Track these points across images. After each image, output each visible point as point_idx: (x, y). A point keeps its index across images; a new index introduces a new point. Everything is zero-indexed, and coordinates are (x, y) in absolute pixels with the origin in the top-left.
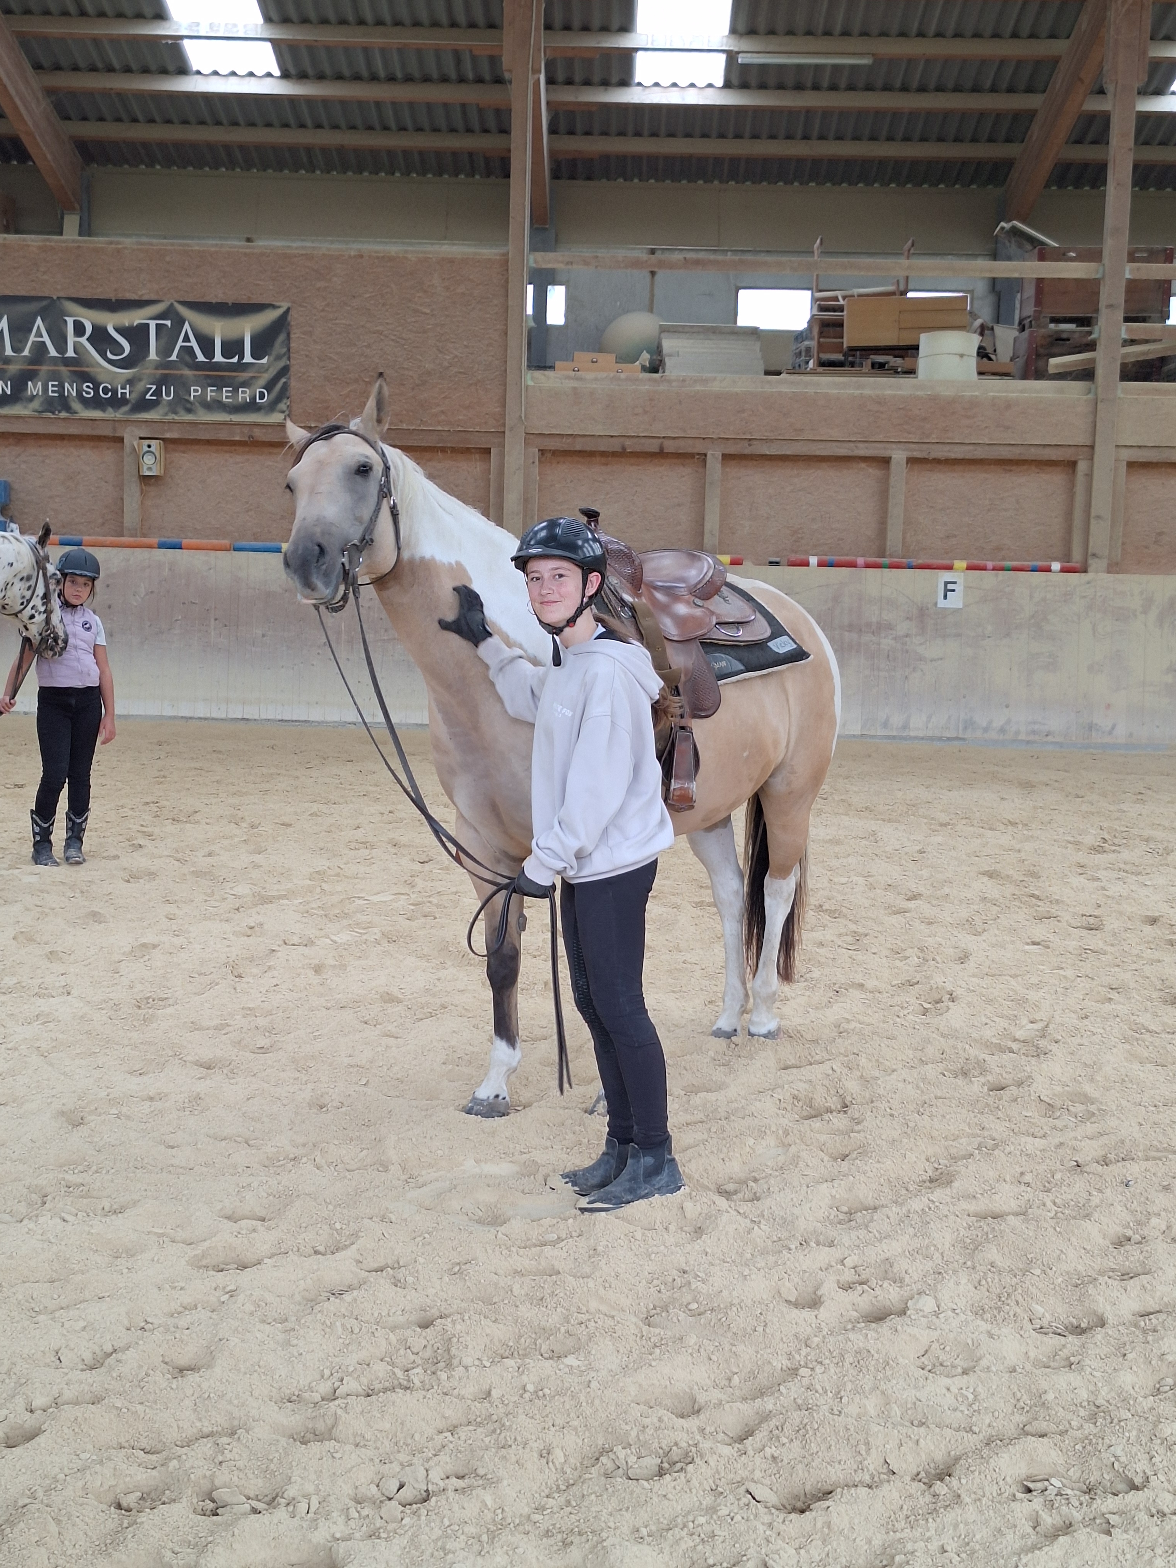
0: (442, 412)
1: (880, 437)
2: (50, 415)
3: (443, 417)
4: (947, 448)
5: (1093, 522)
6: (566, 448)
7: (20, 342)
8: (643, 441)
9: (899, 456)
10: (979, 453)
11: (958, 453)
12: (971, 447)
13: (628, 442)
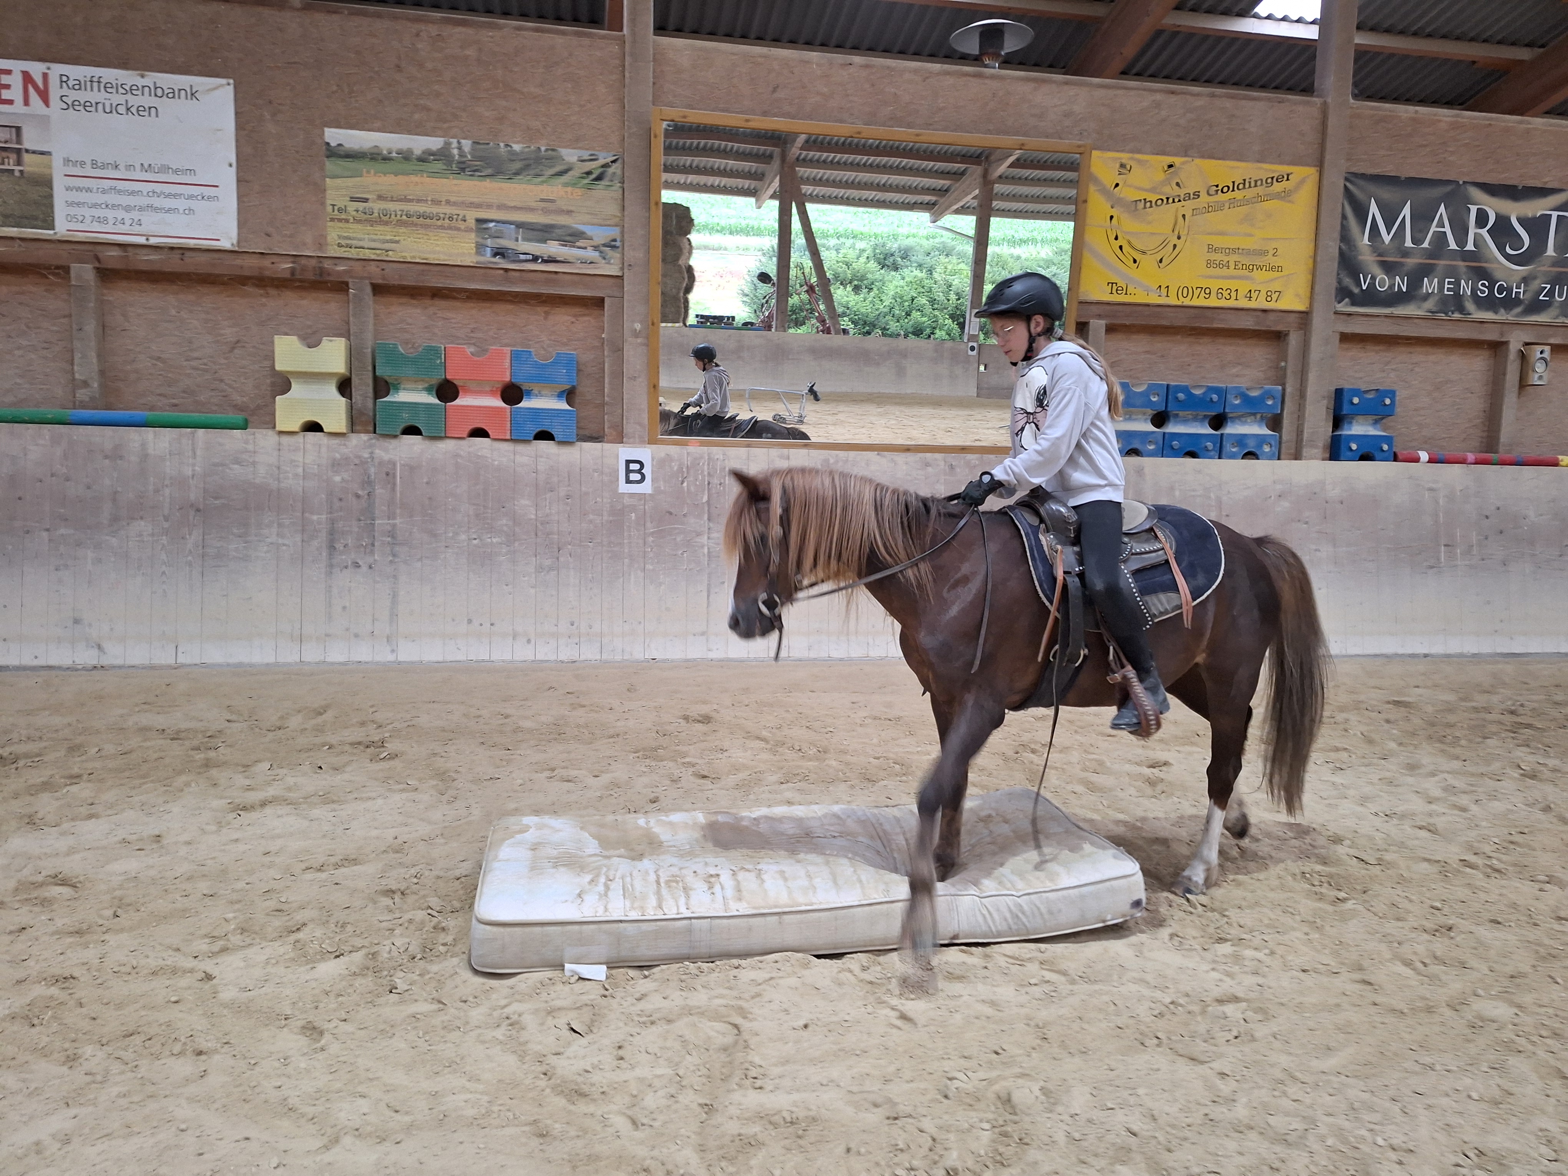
2: (1442, 316)
7: (1420, 231)
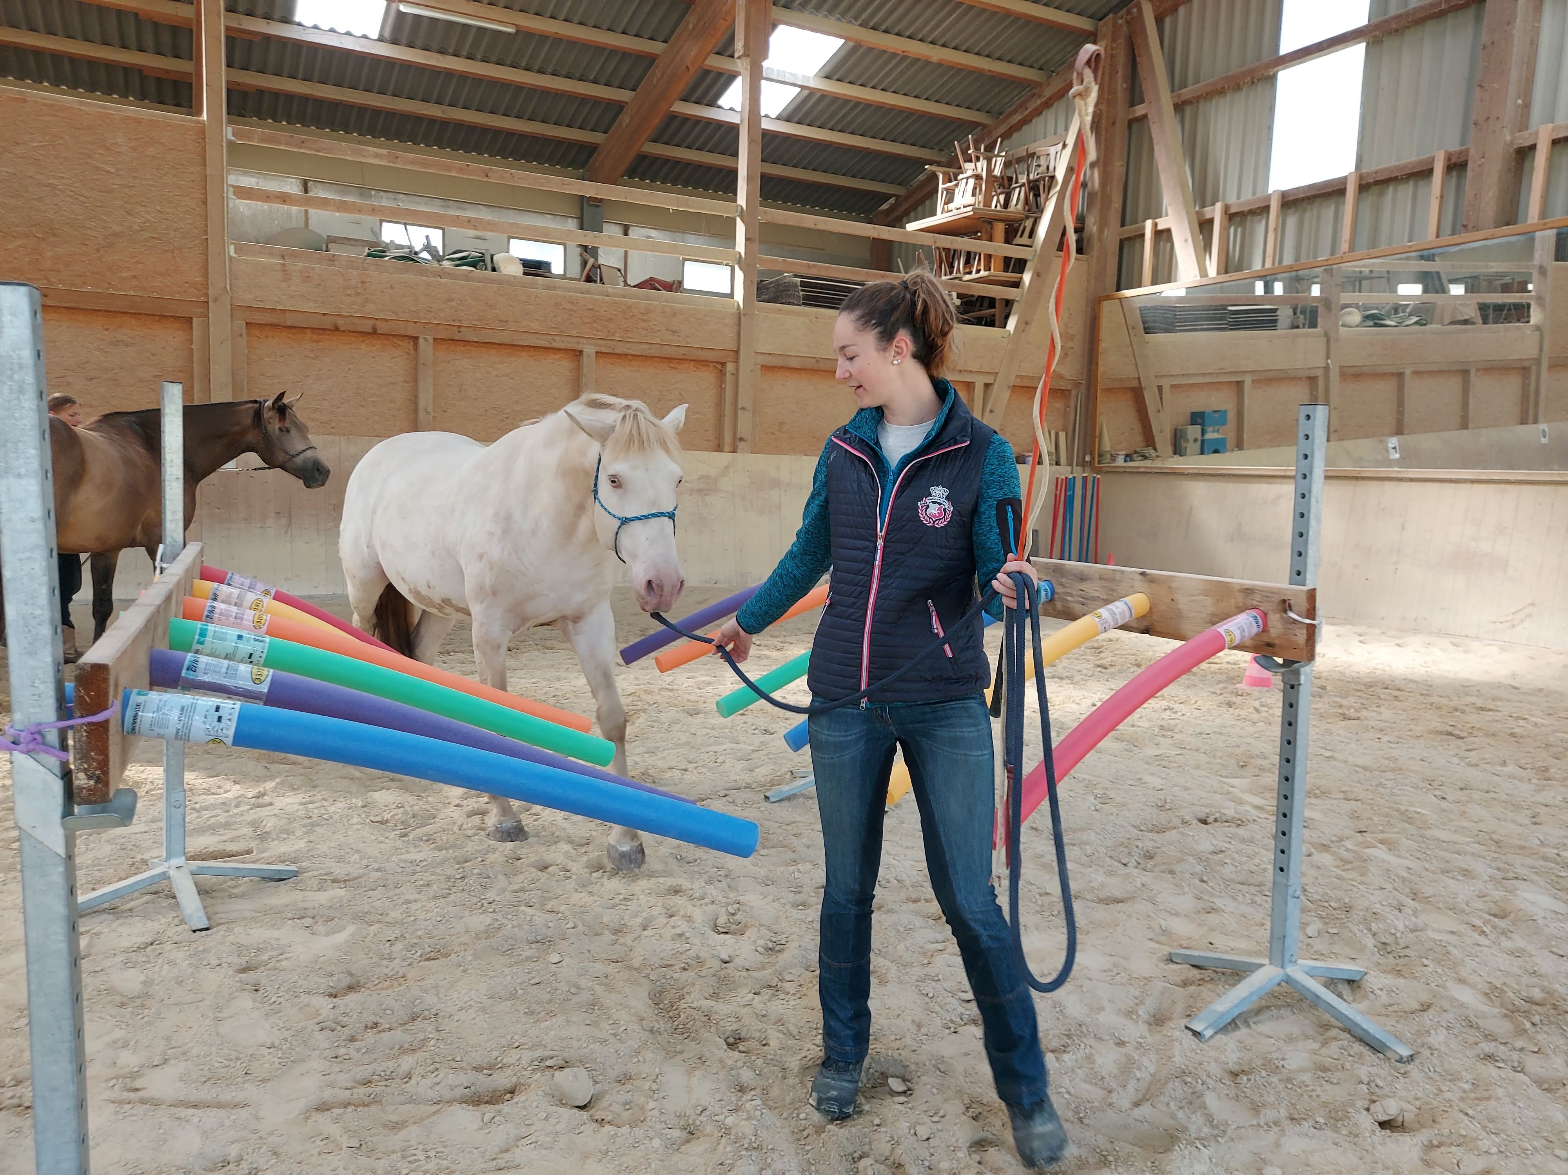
0: (134, 276)
1: (574, 333)
3: (135, 283)
4: (628, 345)
5: (740, 412)
6: (275, 321)
8: (356, 321)
9: (589, 350)
10: (653, 351)
11: (636, 350)
12: (647, 346)
13: (340, 322)
